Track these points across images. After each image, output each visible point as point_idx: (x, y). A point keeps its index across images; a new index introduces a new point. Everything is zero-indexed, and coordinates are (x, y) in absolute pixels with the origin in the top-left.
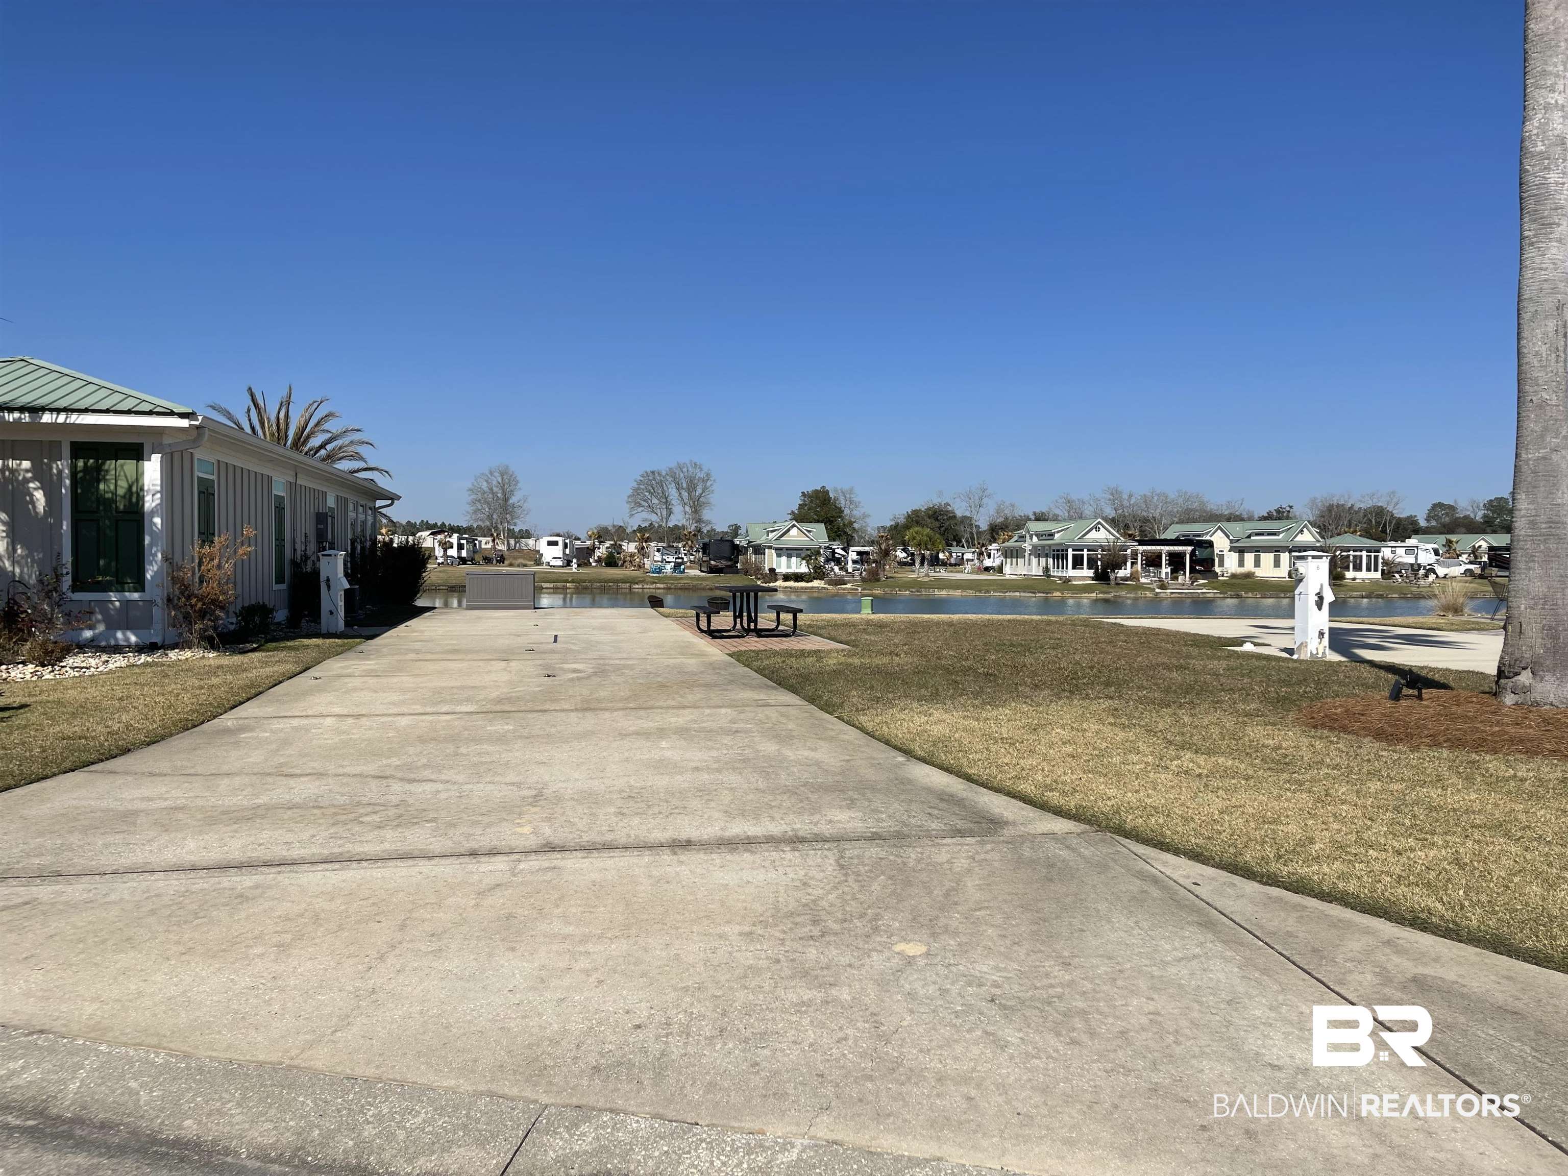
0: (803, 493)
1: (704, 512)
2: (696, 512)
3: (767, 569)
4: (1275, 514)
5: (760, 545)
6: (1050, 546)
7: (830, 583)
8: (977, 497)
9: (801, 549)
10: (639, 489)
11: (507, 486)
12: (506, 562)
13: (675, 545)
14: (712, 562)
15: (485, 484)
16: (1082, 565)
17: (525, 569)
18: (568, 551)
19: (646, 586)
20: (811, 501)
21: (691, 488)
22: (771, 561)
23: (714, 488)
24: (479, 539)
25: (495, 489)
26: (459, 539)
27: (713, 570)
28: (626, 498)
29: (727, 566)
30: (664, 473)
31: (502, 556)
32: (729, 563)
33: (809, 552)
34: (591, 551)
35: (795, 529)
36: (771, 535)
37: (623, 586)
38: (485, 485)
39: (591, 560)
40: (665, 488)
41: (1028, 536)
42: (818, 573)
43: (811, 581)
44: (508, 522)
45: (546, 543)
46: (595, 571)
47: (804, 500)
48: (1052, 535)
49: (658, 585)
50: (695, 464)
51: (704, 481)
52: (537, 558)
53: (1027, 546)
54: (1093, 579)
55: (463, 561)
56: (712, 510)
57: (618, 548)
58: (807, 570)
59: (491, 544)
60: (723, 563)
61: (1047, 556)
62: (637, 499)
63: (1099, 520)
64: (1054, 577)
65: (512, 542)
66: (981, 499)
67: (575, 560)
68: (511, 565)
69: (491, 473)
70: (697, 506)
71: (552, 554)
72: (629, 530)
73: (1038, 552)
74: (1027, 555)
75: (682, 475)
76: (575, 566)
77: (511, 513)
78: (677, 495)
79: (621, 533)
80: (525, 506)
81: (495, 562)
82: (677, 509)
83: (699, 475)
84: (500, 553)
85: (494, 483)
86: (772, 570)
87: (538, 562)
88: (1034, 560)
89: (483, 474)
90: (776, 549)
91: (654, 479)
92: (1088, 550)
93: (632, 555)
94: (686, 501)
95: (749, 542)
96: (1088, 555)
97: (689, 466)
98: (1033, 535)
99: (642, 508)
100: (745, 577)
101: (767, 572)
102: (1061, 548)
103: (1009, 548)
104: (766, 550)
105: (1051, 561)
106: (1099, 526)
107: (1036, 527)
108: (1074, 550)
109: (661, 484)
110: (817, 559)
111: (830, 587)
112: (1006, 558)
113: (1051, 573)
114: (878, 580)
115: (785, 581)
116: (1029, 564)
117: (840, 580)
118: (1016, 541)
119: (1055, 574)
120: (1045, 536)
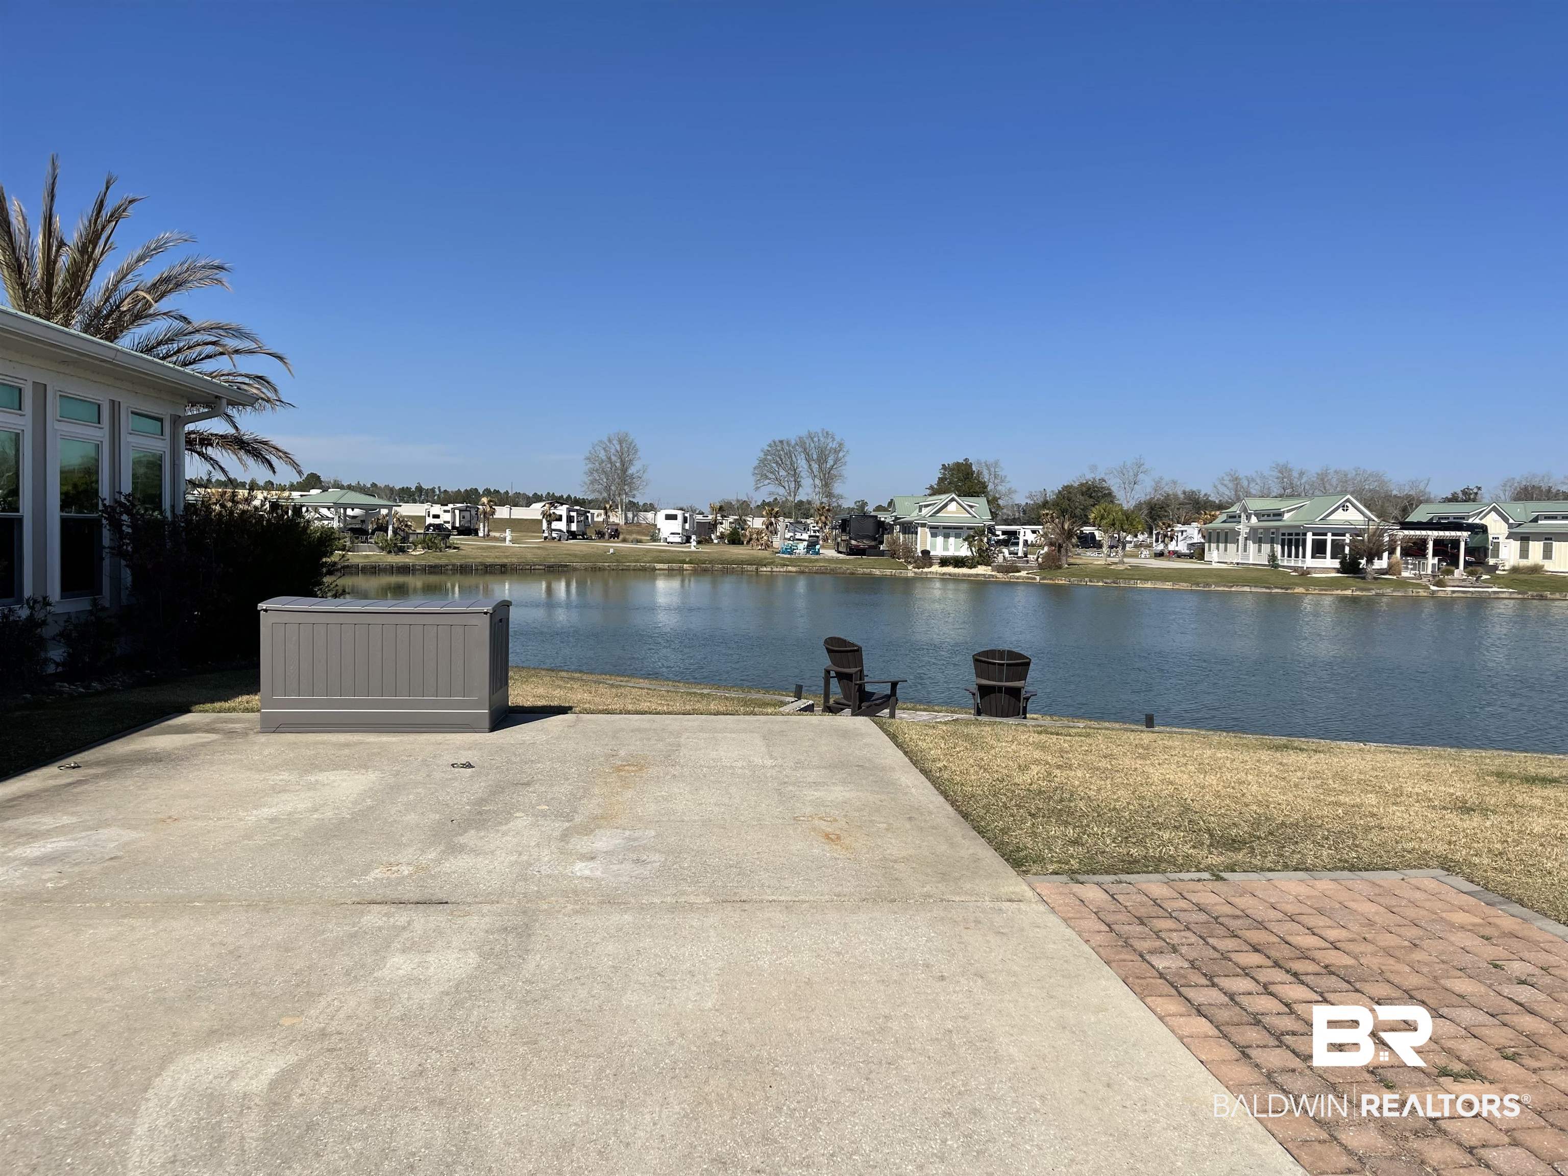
0: (943, 465)
1: (836, 485)
2: (826, 485)
3: (919, 551)
4: (1461, 495)
5: (911, 523)
6: (1277, 528)
7: (1000, 569)
8: (1131, 474)
9: (961, 528)
10: (766, 459)
11: (625, 455)
12: (621, 537)
13: (804, 521)
14: (853, 542)
15: (602, 452)
16: (1325, 553)
17: (639, 546)
18: (687, 526)
19: (775, 569)
20: (952, 475)
21: (822, 460)
22: (924, 542)
23: (846, 459)
24: (592, 511)
25: (614, 458)
26: (569, 510)
27: (853, 551)
28: (752, 470)
29: (870, 547)
30: (793, 442)
31: (617, 530)
32: (873, 543)
33: (972, 533)
34: (713, 526)
35: (954, 503)
36: (924, 511)
37: (749, 568)
38: (602, 455)
39: (713, 536)
40: (794, 459)
41: (1243, 516)
42: (984, 558)
43: (975, 567)
44: (626, 494)
45: (664, 517)
46: (717, 549)
47: (944, 474)
48: (1279, 515)
49: (790, 568)
50: (827, 433)
51: (836, 452)
52: (653, 533)
53: (1243, 528)
54: (1338, 571)
55: (573, 535)
56: (844, 483)
57: (741, 523)
58: (969, 554)
59: (603, 517)
60: (865, 544)
61: (1272, 541)
62: (764, 471)
63: (1349, 496)
64: (1284, 567)
65: (630, 515)
66: (1136, 475)
67: (694, 537)
68: (624, 541)
69: (610, 441)
70: (827, 480)
71: (669, 529)
72: (753, 505)
73: (1257, 536)
74: (1241, 539)
75: (812, 445)
76: (694, 543)
77: (630, 484)
78: (806, 467)
79: (744, 509)
80: (645, 477)
81: (607, 536)
82: (807, 482)
83: (830, 445)
84: (615, 527)
85: (613, 451)
86: (926, 553)
87: (655, 539)
88: (1252, 547)
89: (601, 442)
90: (931, 528)
91: (783, 450)
92: (1333, 535)
93: (759, 532)
94: (816, 473)
95: (897, 518)
96: (1333, 540)
97: (820, 435)
98: (1251, 514)
99: (768, 481)
100: (893, 560)
101: (920, 555)
102: (1294, 531)
103: (1214, 530)
104: (919, 529)
105: (1278, 548)
106: (1348, 504)
107: (1255, 504)
108: (1314, 534)
109: (789, 455)
110: (982, 541)
111: (1000, 575)
112: (1210, 542)
113: (1280, 563)
114: (1060, 567)
115: (942, 566)
116: (1245, 551)
117: (1011, 566)
118: (1224, 522)
119: (1285, 564)
120: (1269, 515)
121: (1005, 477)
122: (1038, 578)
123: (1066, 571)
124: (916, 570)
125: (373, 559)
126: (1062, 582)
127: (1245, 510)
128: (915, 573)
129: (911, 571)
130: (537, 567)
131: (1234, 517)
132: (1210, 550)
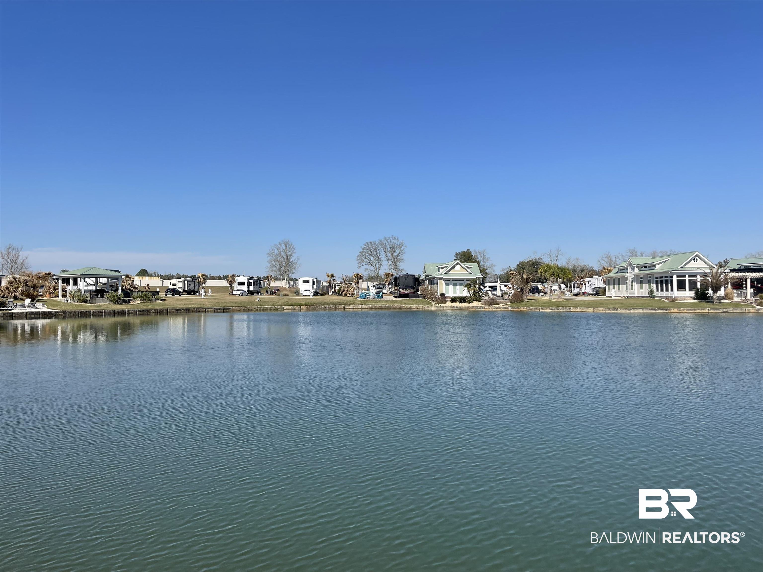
0: (456, 252)
1: (400, 264)
2: (395, 264)
3: (439, 294)
5: (434, 278)
6: (653, 274)
7: (487, 303)
9: (463, 280)
10: (363, 252)
11: (288, 251)
14: (401, 290)
15: (276, 250)
16: (685, 288)
19: (355, 307)
21: (392, 251)
22: (442, 288)
23: (405, 250)
25: (282, 253)
27: (401, 296)
28: (356, 258)
29: (411, 293)
30: (377, 243)
31: (279, 290)
32: (413, 291)
33: (469, 282)
35: (458, 266)
36: (441, 271)
37: (340, 307)
38: (276, 252)
39: (330, 291)
40: (378, 251)
41: (630, 269)
42: (477, 297)
43: (472, 302)
44: (289, 271)
45: (302, 282)
47: (457, 256)
48: (652, 266)
49: (364, 306)
50: (395, 237)
51: (400, 247)
52: (296, 291)
53: (630, 275)
54: (694, 299)
55: (251, 293)
56: (404, 263)
58: (468, 295)
60: (408, 291)
61: (650, 282)
62: (362, 258)
63: (697, 253)
64: (658, 297)
69: (280, 244)
70: (396, 261)
71: (305, 288)
73: (640, 280)
74: (629, 282)
75: (387, 244)
77: (290, 267)
78: (384, 255)
81: (269, 293)
82: (385, 263)
83: (397, 243)
85: (282, 249)
86: (443, 295)
87: (296, 293)
88: (636, 286)
89: (276, 245)
90: (446, 280)
91: (372, 246)
92: (689, 276)
94: (390, 258)
95: (427, 276)
96: (689, 280)
97: (391, 238)
98: (634, 267)
99: (365, 263)
100: (424, 300)
101: (440, 296)
102: (664, 275)
103: (611, 278)
104: (439, 281)
105: (654, 286)
106: (697, 258)
107: (636, 261)
108: (678, 277)
109: (375, 249)
110: (475, 287)
111: (487, 307)
112: (609, 285)
113: (655, 294)
114: (523, 301)
115: (452, 302)
116: (632, 289)
117: (493, 301)
118: (617, 273)
119: (659, 295)
120: (646, 267)
121: (489, 258)
122: (510, 308)
123: (527, 303)
124: (437, 305)
125: (102, 308)
126: (525, 309)
127: (630, 265)
128: (437, 307)
129: (434, 306)
130: (210, 310)
131: (623, 269)
132: (609, 289)
